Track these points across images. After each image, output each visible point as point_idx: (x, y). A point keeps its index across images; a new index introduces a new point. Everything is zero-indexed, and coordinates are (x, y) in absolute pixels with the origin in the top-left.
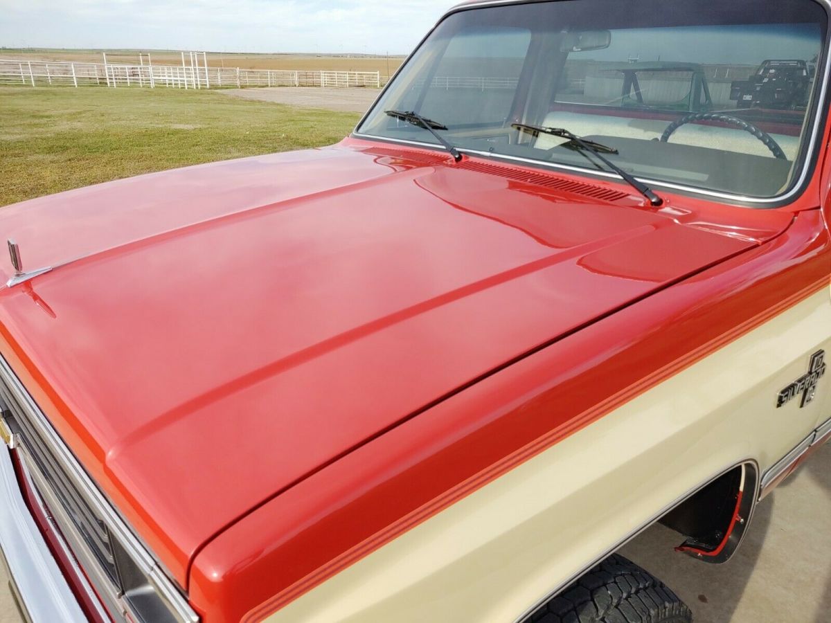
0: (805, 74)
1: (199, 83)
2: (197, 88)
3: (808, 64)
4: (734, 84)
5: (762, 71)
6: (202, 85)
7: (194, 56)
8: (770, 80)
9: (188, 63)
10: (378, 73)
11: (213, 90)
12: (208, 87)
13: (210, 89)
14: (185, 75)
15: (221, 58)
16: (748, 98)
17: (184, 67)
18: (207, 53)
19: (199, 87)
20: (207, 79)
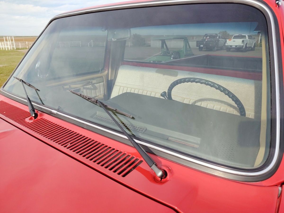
0: (218, 38)
1: (12, 48)
2: (11, 50)
3: (218, 35)
4: (197, 42)
5: (205, 37)
6: (13, 48)
7: (9, 38)
8: (208, 40)
9: (6, 40)
10: (80, 42)
11: (17, 50)
12: (15, 49)
13: (16, 50)
14: (6, 45)
15: (23, 38)
16: (202, 46)
17: (5, 42)
18: (14, 37)
19: (12, 49)
20: (15, 46)
